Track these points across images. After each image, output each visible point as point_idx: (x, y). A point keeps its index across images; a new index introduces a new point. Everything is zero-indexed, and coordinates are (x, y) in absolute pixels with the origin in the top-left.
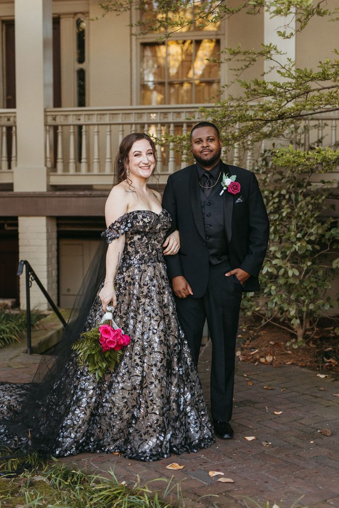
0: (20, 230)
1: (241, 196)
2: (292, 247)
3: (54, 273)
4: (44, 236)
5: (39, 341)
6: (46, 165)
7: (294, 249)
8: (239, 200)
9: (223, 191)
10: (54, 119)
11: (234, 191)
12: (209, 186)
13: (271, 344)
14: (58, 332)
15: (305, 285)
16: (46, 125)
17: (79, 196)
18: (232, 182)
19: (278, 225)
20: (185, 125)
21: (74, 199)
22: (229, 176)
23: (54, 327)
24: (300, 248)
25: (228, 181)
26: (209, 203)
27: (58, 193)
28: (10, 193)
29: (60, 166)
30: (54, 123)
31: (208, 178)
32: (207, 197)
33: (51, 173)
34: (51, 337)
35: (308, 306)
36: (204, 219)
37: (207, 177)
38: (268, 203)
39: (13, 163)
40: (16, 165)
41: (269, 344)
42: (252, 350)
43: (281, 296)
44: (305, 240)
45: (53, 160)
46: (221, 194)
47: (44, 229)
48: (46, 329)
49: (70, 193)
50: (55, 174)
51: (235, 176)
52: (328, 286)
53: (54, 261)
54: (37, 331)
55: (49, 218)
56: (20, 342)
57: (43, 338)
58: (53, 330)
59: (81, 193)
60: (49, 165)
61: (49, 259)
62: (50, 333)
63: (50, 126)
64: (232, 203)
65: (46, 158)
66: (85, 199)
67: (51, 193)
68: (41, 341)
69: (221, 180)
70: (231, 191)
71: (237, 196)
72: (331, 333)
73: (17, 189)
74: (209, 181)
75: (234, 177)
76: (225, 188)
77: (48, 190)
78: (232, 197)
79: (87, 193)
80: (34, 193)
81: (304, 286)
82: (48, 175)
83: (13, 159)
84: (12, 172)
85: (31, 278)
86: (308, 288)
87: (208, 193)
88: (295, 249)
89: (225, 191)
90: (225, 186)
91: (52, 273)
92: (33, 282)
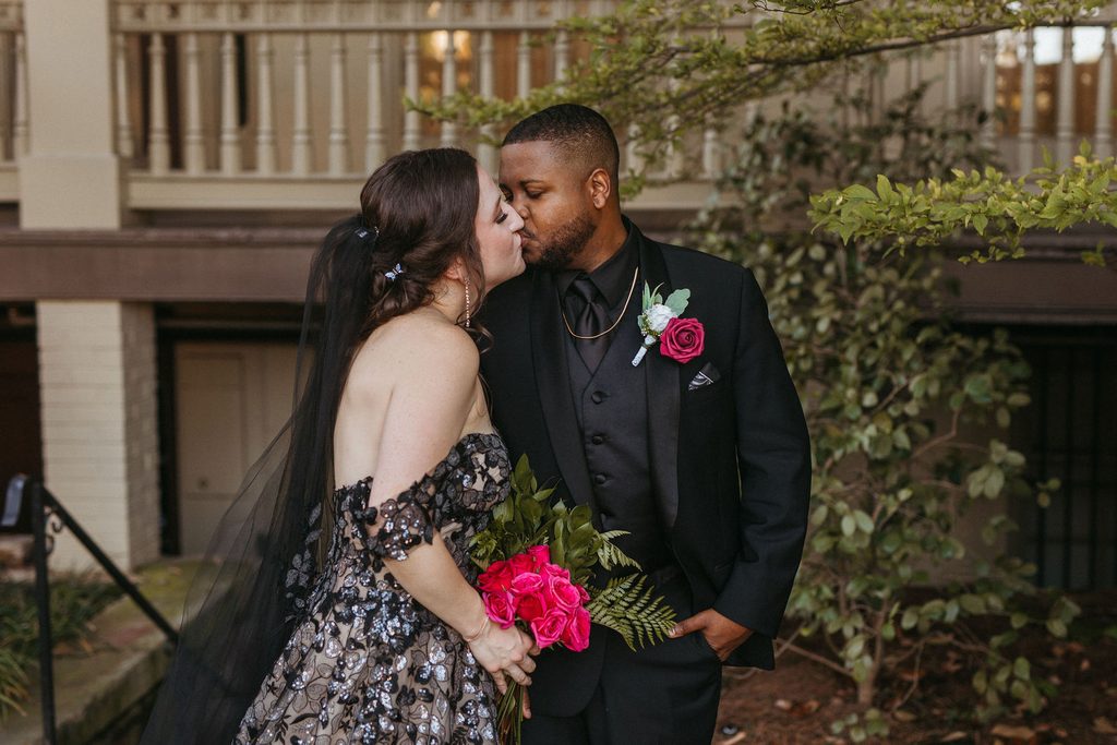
0: (45, 338)
1: (707, 367)
2: (849, 439)
3: (150, 461)
4: (114, 359)
5: (87, 701)
6: (116, 150)
7: (856, 444)
8: (700, 379)
9: (643, 351)
10: (140, 14)
11: (680, 352)
12: (596, 330)
13: (781, 709)
14: (153, 657)
15: (888, 549)
16: (114, 29)
17: (216, 244)
18: (673, 321)
19: (805, 356)
20: (524, 39)
21: (199, 253)
22: (665, 294)
23: (142, 641)
24: (875, 442)
25: (659, 314)
26: (599, 393)
27: (152, 234)
28: (12, 232)
29: (159, 151)
30: (138, 25)
31: (585, 301)
32: (593, 370)
33: (134, 174)
34: (126, 683)
35: (898, 619)
36: (585, 452)
37: (581, 295)
38: (770, 283)
39: (19, 143)
40: (28, 150)
41: (774, 707)
42: (727, 731)
43: (819, 590)
44: (889, 416)
45: (139, 134)
46: (636, 361)
47: (114, 338)
48: (114, 650)
49: (189, 234)
50: (145, 175)
51: (686, 293)
52: (955, 551)
53: (149, 426)
54: (86, 656)
55: (129, 305)
56: (24, 714)
57: (103, 683)
58: (136, 650)
59: (223, 234)
60: (127, 148)
61: (131, 424)
62: (127, 664)
63: (127, 34)
64: (676, 391)
65: (116, 128)
66: (234, 252)
67: (131, 233)
68: (95, 698)
69: (637, 306)
70: (670, 350)
71: (695, 366)
72: (947, 659)
73: (32, 220)
74: (591, 309)
75: (681, 297)
76: (649, 340)
77: (124, 225)
78: (677, 372)
79: (240, 234)
80: (82, 233)
81: (883, 551)
82: (124, 182)
83: (20, 129)
84: (15, 170)
85: (53, 525)
86: (896, 558)
87: (592, 354)
88: (861, 446)
89: (651, 349)
90: (651, 332)
91: (142, 462)
92: (58, 537)
